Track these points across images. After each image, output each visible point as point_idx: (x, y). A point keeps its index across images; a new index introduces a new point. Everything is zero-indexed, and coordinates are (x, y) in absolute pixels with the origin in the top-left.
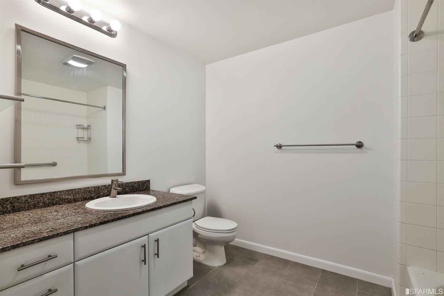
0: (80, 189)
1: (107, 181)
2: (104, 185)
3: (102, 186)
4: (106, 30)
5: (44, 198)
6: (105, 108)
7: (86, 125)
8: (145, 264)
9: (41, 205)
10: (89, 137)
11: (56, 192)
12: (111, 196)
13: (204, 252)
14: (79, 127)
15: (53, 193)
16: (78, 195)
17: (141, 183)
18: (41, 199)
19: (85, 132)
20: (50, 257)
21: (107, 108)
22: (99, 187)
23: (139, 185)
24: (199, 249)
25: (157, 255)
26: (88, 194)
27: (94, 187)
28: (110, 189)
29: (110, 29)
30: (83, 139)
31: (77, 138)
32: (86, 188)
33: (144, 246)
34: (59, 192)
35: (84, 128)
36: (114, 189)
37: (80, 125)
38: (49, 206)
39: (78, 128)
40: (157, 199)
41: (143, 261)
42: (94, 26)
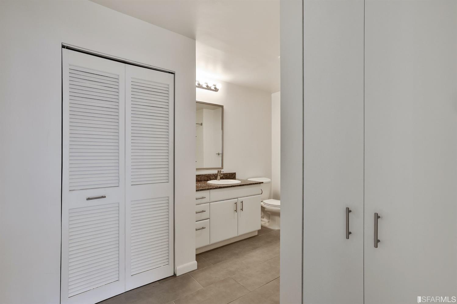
0: (203, 175)
2: (214, 173)
4: (214, 89)
6: (202, 124)
8: (236, 212)
9: (198, 181)
12: (217, 179)
13: (269, 222)
16: (202, 178)
17: (231, 174)
20: (203, 198)
21: (204, 124)
24: (265, 220)
25: (242, 209)
26: (206, 178)
29: (216, 88)
33: (236, 203)
40: (241, 182)
41: (235, 211)
42: (208, 88)
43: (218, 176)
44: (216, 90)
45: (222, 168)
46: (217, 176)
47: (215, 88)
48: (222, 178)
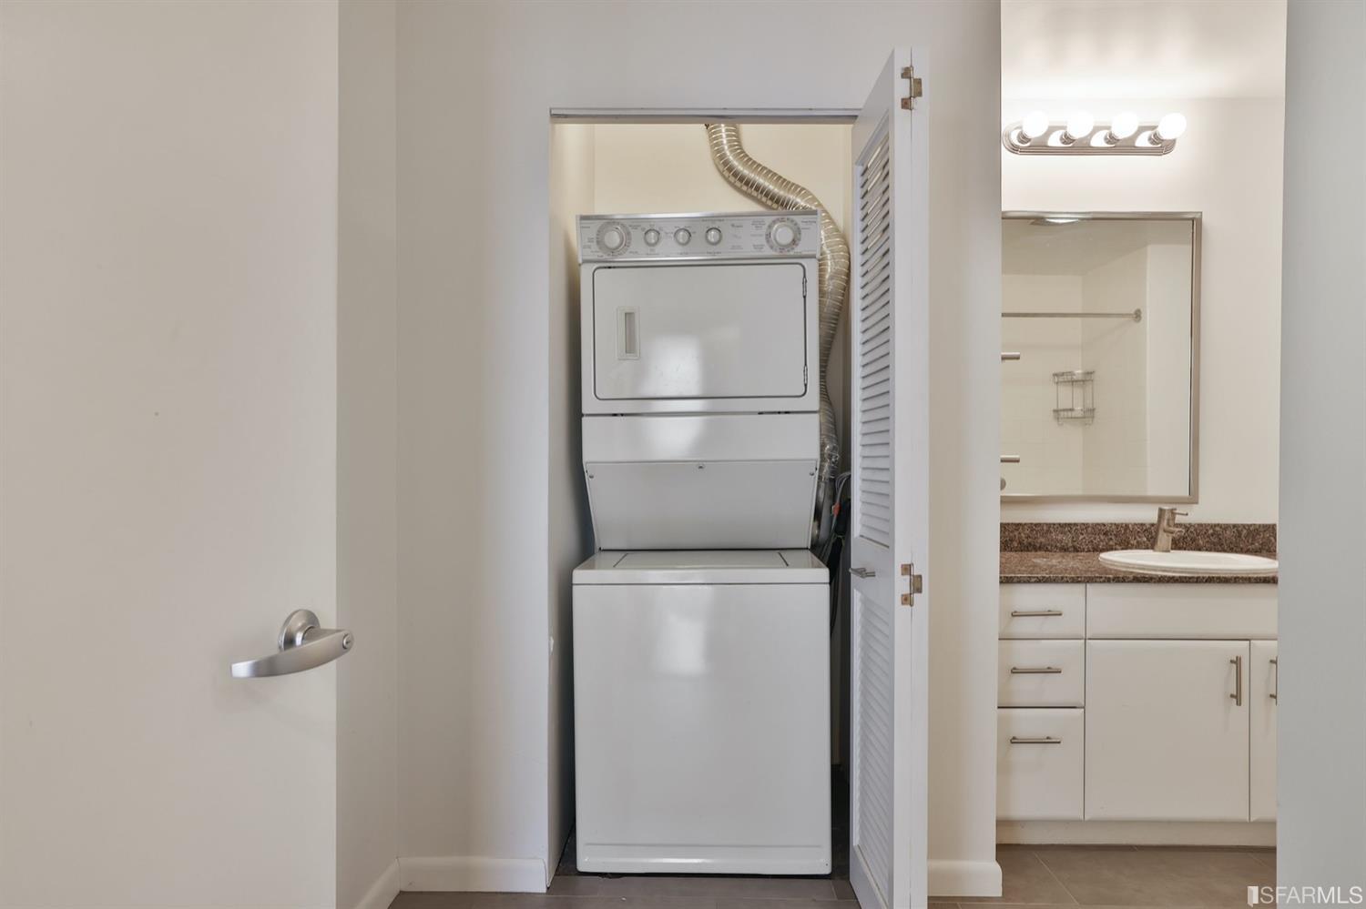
0: (1086, 526)
1: (1148, 515)
2: (1140, 522)
3: (1135, 524)
4: (1151, 146)
5: (1020, 533)
6: (1138, 315)
7: (1079, 372)
8: (1239, 703)
9: (1016, 545)
10: (1091, 407)
11: (1040, 524)
12: (1156, 547)
14: (1061, 379)
15: (1036, 525)
16: (1081, 537)
17: (1245, 531)
18: (1016, 533)
19: (1078, 392)
20: (1044, 614)
22: (1127, 525)
23: (1240, 536)
25: (1274, 697)
26: (1102, 537)
27: (1117, 525)
28: (1154, 534)
30: (1070, 414)
31: (1055, 411)
32: (1098, 524)
33: (1237, 662)
34: (1047, 524)
35: (1073, 382)
36: (1165, 531)
37: (1063, 374)
38: (1028, 551)
39: (1057, 383)
41: (1232, 696)
42: (1118, 147)
43: (1161, 532)
44: (1161, 146)
45: (1193, 498)
46: (1157, 533)
47: (1156, 139)
48: (1178, 544)
